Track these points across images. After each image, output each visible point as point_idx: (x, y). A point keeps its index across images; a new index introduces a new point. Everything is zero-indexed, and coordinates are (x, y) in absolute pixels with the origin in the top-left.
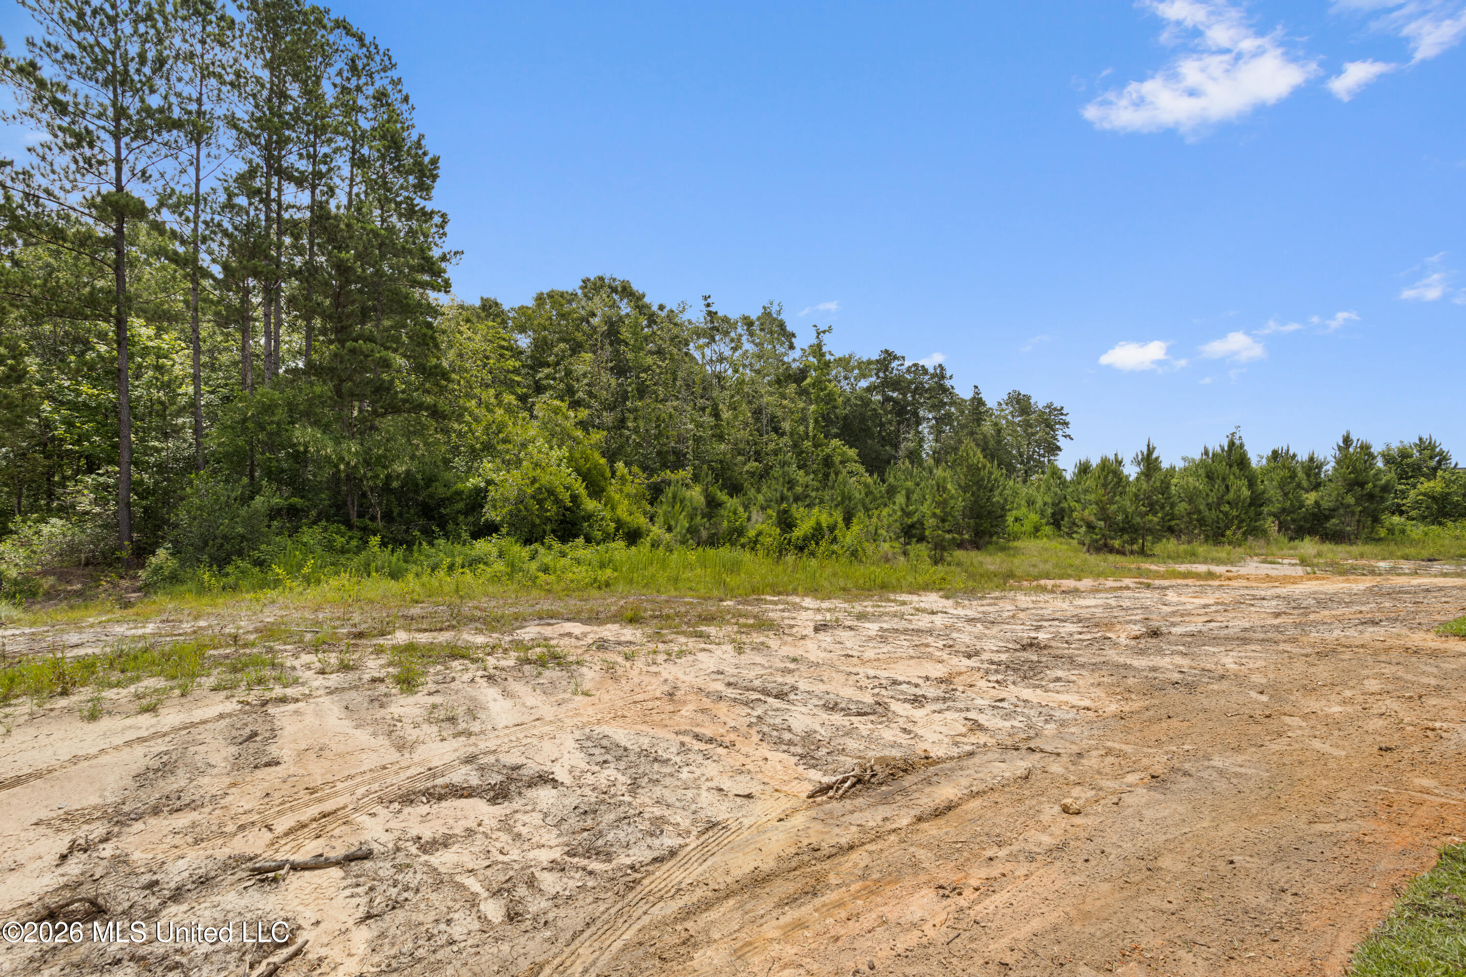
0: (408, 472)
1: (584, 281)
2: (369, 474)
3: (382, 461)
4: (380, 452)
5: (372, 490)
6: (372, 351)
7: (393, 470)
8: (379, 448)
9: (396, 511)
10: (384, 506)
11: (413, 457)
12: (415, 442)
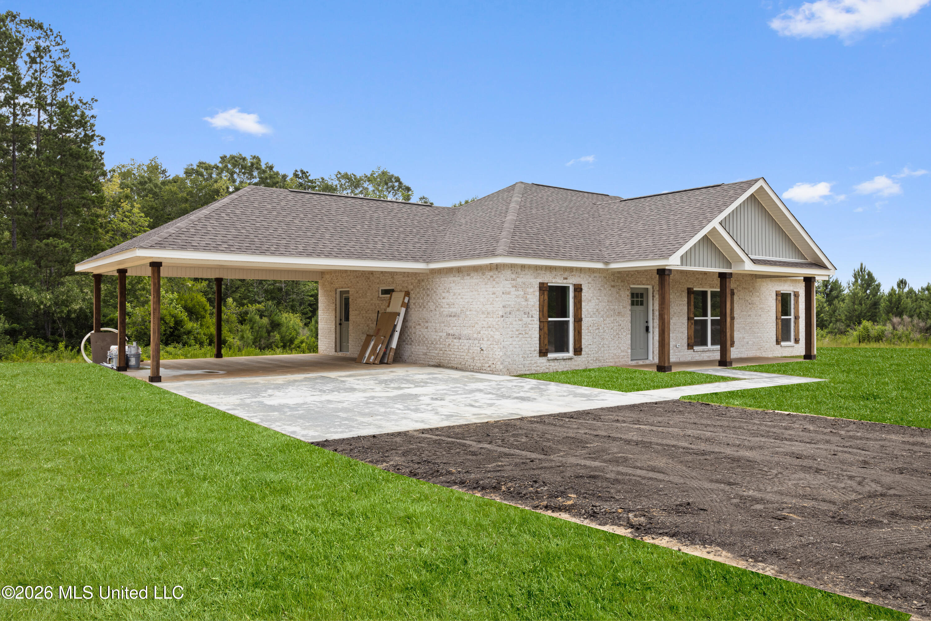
0: (81, 309)
1: (221, 158)
2: (58, 310)
3: (66, 303)
4: (64, 298)
5: (59, 318)
6: (58, 244)
7: (72, 308)
8: (63, 296)
9: (74, 331)
10: (67, 328)
11: (84, 300)
12: (85, 291)
